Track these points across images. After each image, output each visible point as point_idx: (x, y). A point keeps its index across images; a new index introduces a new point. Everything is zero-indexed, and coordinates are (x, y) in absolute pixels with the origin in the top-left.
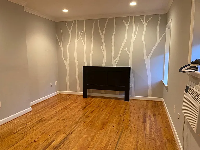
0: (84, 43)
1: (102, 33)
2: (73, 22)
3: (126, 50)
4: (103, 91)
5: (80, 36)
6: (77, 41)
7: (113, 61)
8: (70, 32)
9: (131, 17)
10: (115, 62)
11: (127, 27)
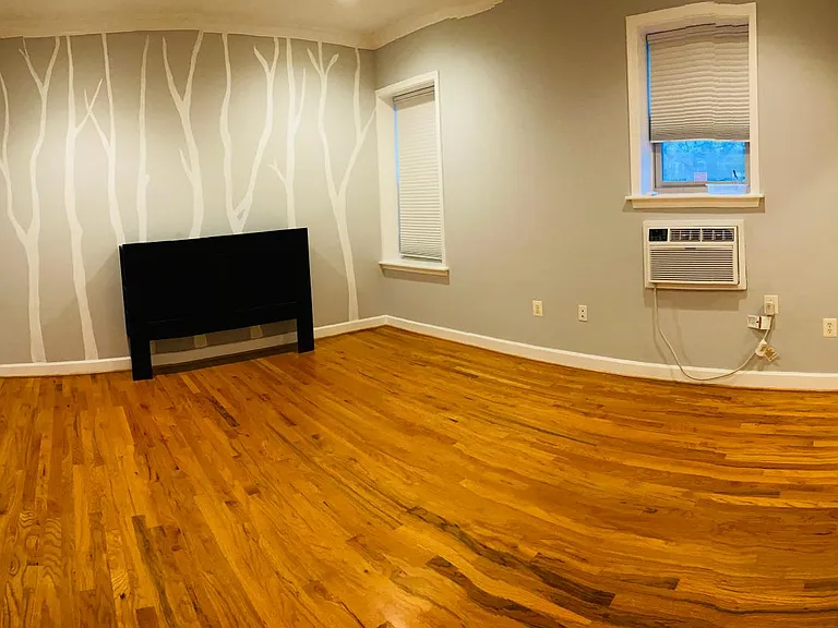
0: (109, 140)
1: (182, 93)
2: (58, 41)
3: (275, 168)
4: (199, 339)
5: (89, 108)
6: (73, 131)
7: (232, 214)
8: (44, 90)
9: (283, 41)
10: (240, 216)
11: (270, 76)
